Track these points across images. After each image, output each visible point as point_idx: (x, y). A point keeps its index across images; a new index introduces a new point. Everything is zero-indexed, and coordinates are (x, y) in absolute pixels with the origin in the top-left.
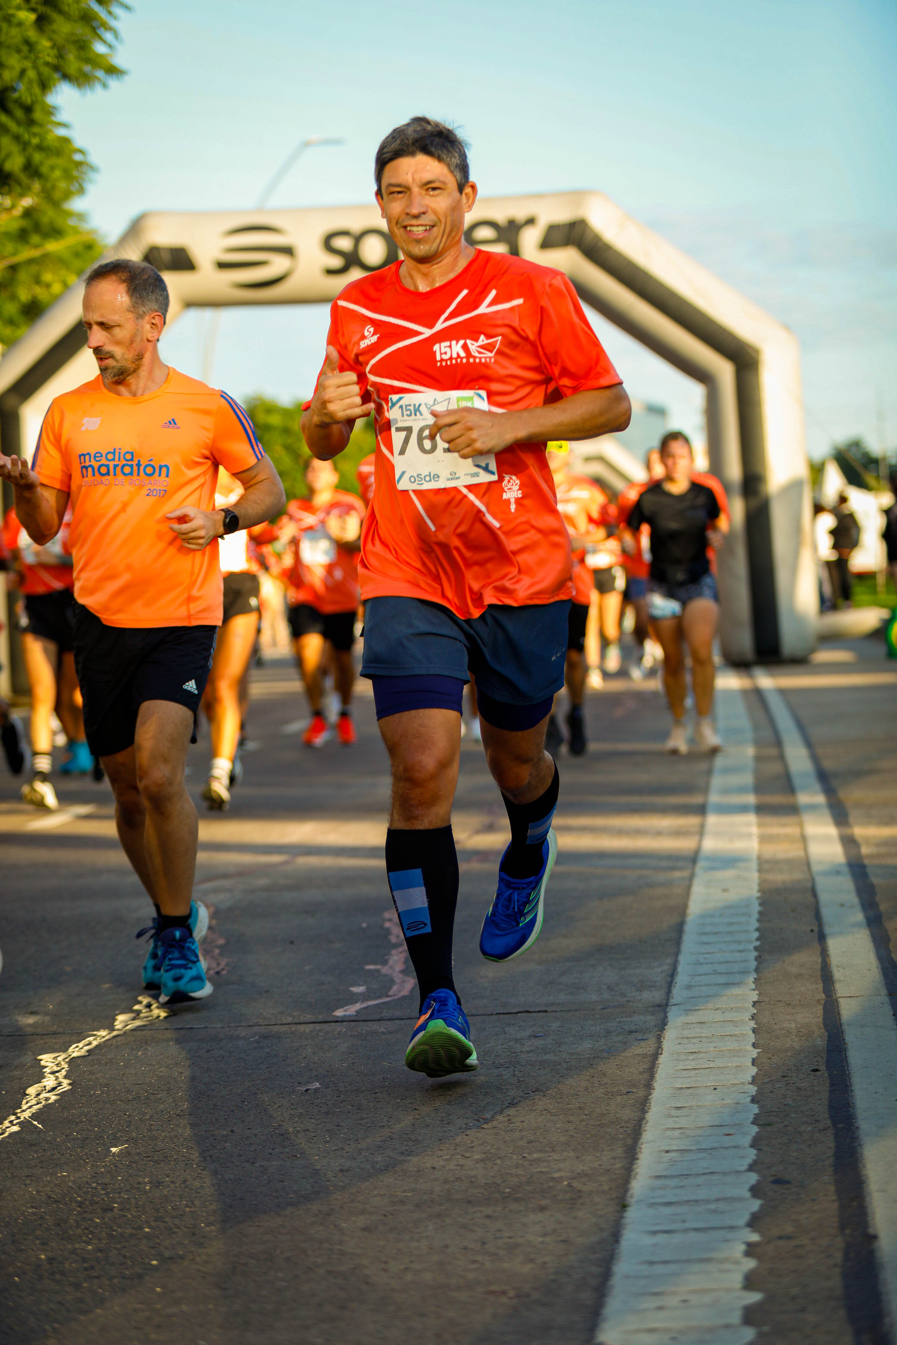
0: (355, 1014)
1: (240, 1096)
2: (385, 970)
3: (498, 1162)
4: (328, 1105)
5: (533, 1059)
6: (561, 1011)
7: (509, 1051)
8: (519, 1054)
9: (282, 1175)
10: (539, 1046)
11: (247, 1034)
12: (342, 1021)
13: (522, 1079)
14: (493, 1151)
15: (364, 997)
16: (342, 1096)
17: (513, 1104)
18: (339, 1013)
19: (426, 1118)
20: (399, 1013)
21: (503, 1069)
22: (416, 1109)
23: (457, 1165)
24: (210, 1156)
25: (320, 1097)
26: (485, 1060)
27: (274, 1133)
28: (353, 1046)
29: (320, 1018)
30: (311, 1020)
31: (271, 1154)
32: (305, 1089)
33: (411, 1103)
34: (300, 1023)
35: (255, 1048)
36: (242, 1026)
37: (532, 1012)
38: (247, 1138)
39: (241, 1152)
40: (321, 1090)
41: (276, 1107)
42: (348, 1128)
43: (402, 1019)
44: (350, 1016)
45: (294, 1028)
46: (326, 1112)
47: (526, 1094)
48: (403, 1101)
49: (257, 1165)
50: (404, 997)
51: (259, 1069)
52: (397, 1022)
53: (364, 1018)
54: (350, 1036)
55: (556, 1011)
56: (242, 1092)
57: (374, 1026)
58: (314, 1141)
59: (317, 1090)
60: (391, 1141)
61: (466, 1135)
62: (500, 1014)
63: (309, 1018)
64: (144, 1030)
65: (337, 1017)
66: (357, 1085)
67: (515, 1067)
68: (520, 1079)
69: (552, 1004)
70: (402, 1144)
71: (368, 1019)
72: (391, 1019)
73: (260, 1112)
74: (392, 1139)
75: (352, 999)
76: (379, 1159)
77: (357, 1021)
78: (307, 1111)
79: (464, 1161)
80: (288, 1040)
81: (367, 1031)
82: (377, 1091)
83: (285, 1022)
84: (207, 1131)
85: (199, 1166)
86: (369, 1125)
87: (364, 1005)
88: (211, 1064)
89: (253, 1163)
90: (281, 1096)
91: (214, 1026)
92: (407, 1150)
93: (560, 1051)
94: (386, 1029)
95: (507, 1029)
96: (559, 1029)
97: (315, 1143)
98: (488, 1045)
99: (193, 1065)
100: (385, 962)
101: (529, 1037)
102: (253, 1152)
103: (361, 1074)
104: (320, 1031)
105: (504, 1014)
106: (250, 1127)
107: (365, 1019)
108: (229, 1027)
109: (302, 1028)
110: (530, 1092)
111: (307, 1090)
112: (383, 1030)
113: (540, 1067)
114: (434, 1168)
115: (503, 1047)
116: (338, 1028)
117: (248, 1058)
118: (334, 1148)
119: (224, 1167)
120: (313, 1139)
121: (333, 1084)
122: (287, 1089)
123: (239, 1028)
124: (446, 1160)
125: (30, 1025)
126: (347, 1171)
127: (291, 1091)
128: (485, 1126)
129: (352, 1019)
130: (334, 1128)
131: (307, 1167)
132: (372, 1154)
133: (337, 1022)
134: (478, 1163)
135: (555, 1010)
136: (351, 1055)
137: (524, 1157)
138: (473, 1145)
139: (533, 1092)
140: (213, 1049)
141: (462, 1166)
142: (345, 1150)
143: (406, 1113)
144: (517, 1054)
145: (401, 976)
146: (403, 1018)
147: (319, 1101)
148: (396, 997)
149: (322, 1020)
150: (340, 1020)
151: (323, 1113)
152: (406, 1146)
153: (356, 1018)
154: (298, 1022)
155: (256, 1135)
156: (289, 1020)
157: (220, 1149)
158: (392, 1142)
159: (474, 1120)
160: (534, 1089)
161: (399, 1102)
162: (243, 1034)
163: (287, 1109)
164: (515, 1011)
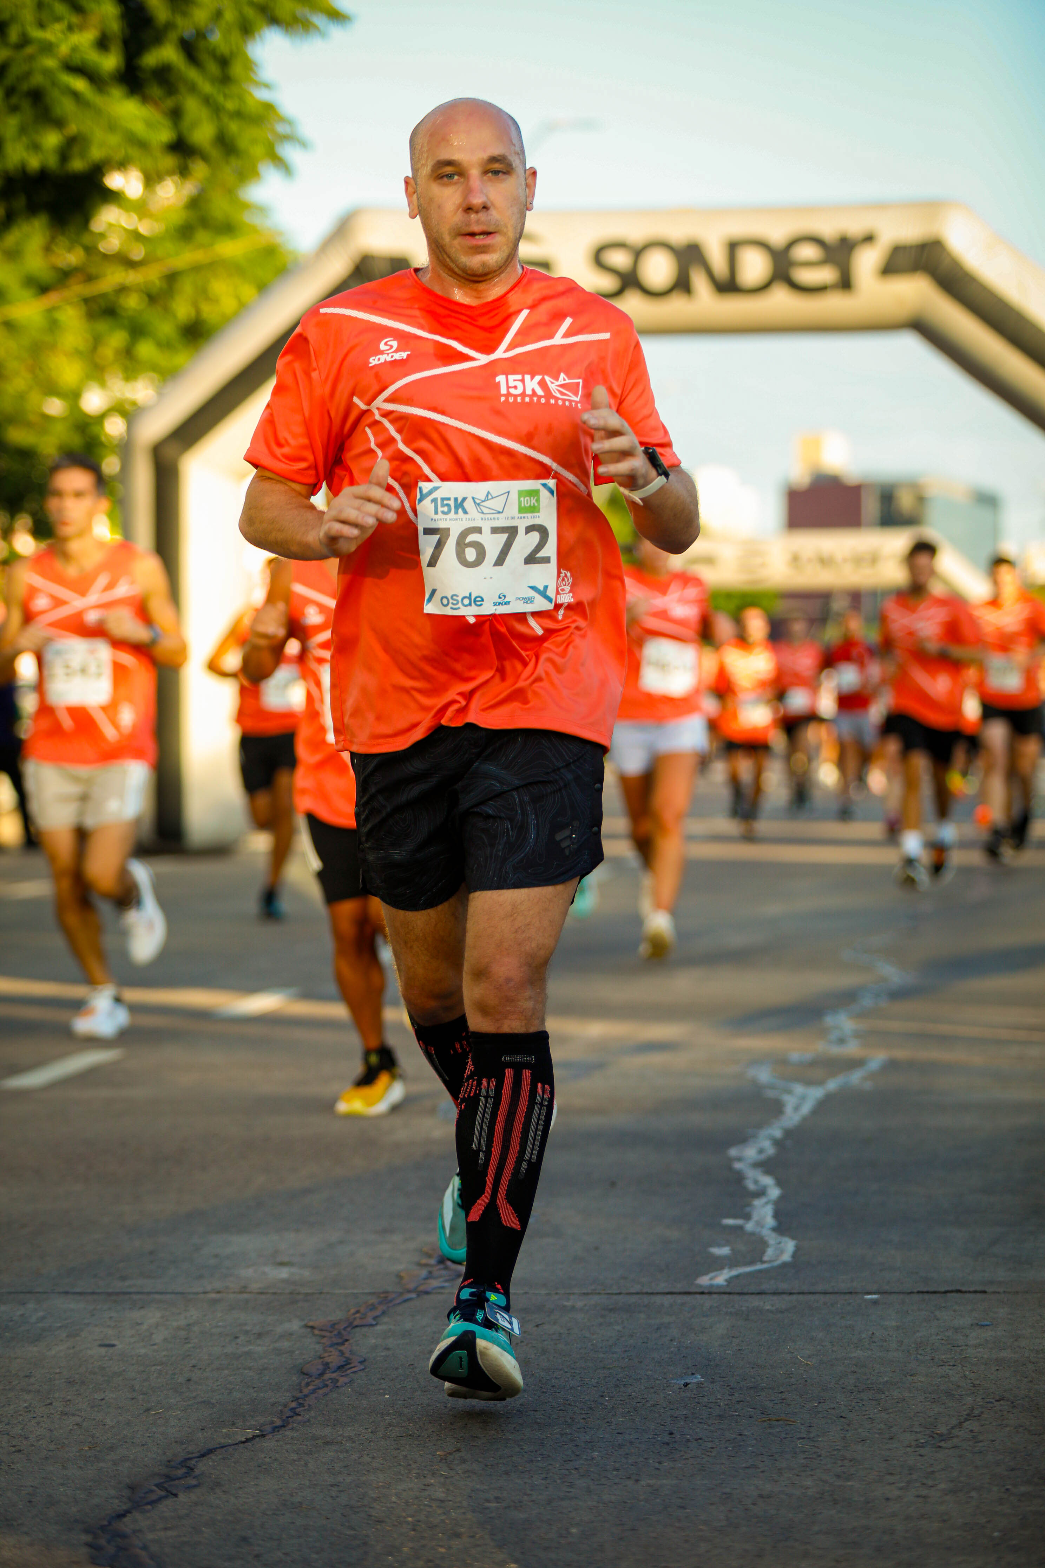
0: (725, 1283)
1: (596, 1389)
2: (749, 1226)
3: (973, 1494)
4: (719, 1406)
5: (985, 1356)
6: (1004, 1292)
7: (949, 1344)
8: (963, 1348)
9: (682, 1498)
10: (988, 1339)
11: (585, 1305)
12: (710, 1293)
13: (978, 1382)
14: (962, 1479)
15: (732, 1262)
16: (737, 1395)
17: (974, 1416)
18: (704, 1281)
19: (860, 1430)
20: (784, 1286)
21: (948, 1367)
22: (841, 1417)
23: (918, 1496)
24: (576, 1469)
25: (705, 1394)
26: (921, 1355)
27: (654, 1440)
28: (733, 1327)
29: (679, 1287)
30: (667, 1290)
31: (658, 1469)
32: (683, 1382)
33: (834, 1408)
34: (652, 1293)
35: (601, 1324)
36: (573, 1294)
37: (966, 1292)
38: (621, 1446)
39: (617, 1465)
40: (706, 1385)
41: (650, 1405)
42: (756, 1439)
43: (791, 1294)
44: (718, 1286)
45: (646, 1299)
46: (720, 1416)
47: (987, 1403)
48: (822, 1404)
49: (643, 1483)
50: (785, 1265)
51: (613, 1353)
52: (787, 1298)
53: (738, 1290)
54: (726, 1313)
55: (999, 1293)
56: (597, 1383)
57: (755, 1302)
58: (713, 1454)
59: (699, 1384)
60: (820, 1458)
61: (921, 1455)
62: (922, 1292)
63: (663, 1286)
64: (442, 1293)
65: (701, 1286)
66: (753, 1380)
67: (963, 1366)
68: (975, 1382)
69: (991, 1282)
70: (835, 1463)
71: (745, 1291)
72: (775, 1293)
73: (629, 1412)
74: (820, 1456)
75: (718, 1264)
76: (809, 1483)
77: (730, 1293)
78: (693, 1413)
79: (927, 1491)
80: (642, 1316)
81: (748, 1307)
82: (782, 1389)
83: (632, 1291)
84: (563, 1435)
85: (564, 1482)
86: (783, 1435)
87: (734, 1272)
88: (546, 1343)
89: (637, 1481)
90: (652, 1390)
91: (537, 1292)
92: (844, 1473)
93: (1019, 1347)
94: (773, 1306)
95: (937, 1313)
96: (1009, 1316)
97: (715, 1457)
98: (919, 1334)
99: (523, 1344)
100: (748, 1217)
101: (972, 1325)
102: (632, 1465)
103: (755, 1366)
104: (683, 1304)
105: (928, 1292)
106: (620, 1431)
107: (740, 1291)
108: (557, 1293)
109: (658, 1299)
110: (993, 1401)
111: (686, 1385)
112: (768, 1307)
113: (997, 1368)
114: (888, 1499)
115: (939, 1337)
116: (707, 1302)
117: (594, 1337)
118: (744, 1465)
119: (598, 1484)
120: (711, 1452)
121: (720, 1377)
122: (658, 1382)
123: (572, 1297)
124: (901, 1489)
125: (284, 1281)
126: (769, 1497)
127: (665, 1385)
128: (942, 1444)
129: (722, 1290)
130: (736, 1438)
131: (713, 1489)
132: (798, 1476)
133: (702, 1293)
134: (946, 1494)
135: (997, 1290)
136: (734, 1339)
137: (1007, 1490)
138: (932, 1469)
139: (997, 1401)
140: (543, 1324)
141: (925, 1497)
142: (759, 1468)
143: (829, 1421)
144: (961, 1348)
145: (774, 1235)
146: (792, 1292)
147: (706, 1400)
148: (776, 1263)
149: (682, 1290)
150: (706, 1291)
151: (716, 1416)
152: (842, 1466)
153: (728, 1290)
154: (650, 1291)
155: (631, 1443)
156: (637, 1288)
157: (586, 1459)
158: (821, 1460)
159: (925, 1435)
160: (998, 1398)
161: (816, 1406)
162: (579, 1304)
163: (665, 1408)
164: (943, 1290)
